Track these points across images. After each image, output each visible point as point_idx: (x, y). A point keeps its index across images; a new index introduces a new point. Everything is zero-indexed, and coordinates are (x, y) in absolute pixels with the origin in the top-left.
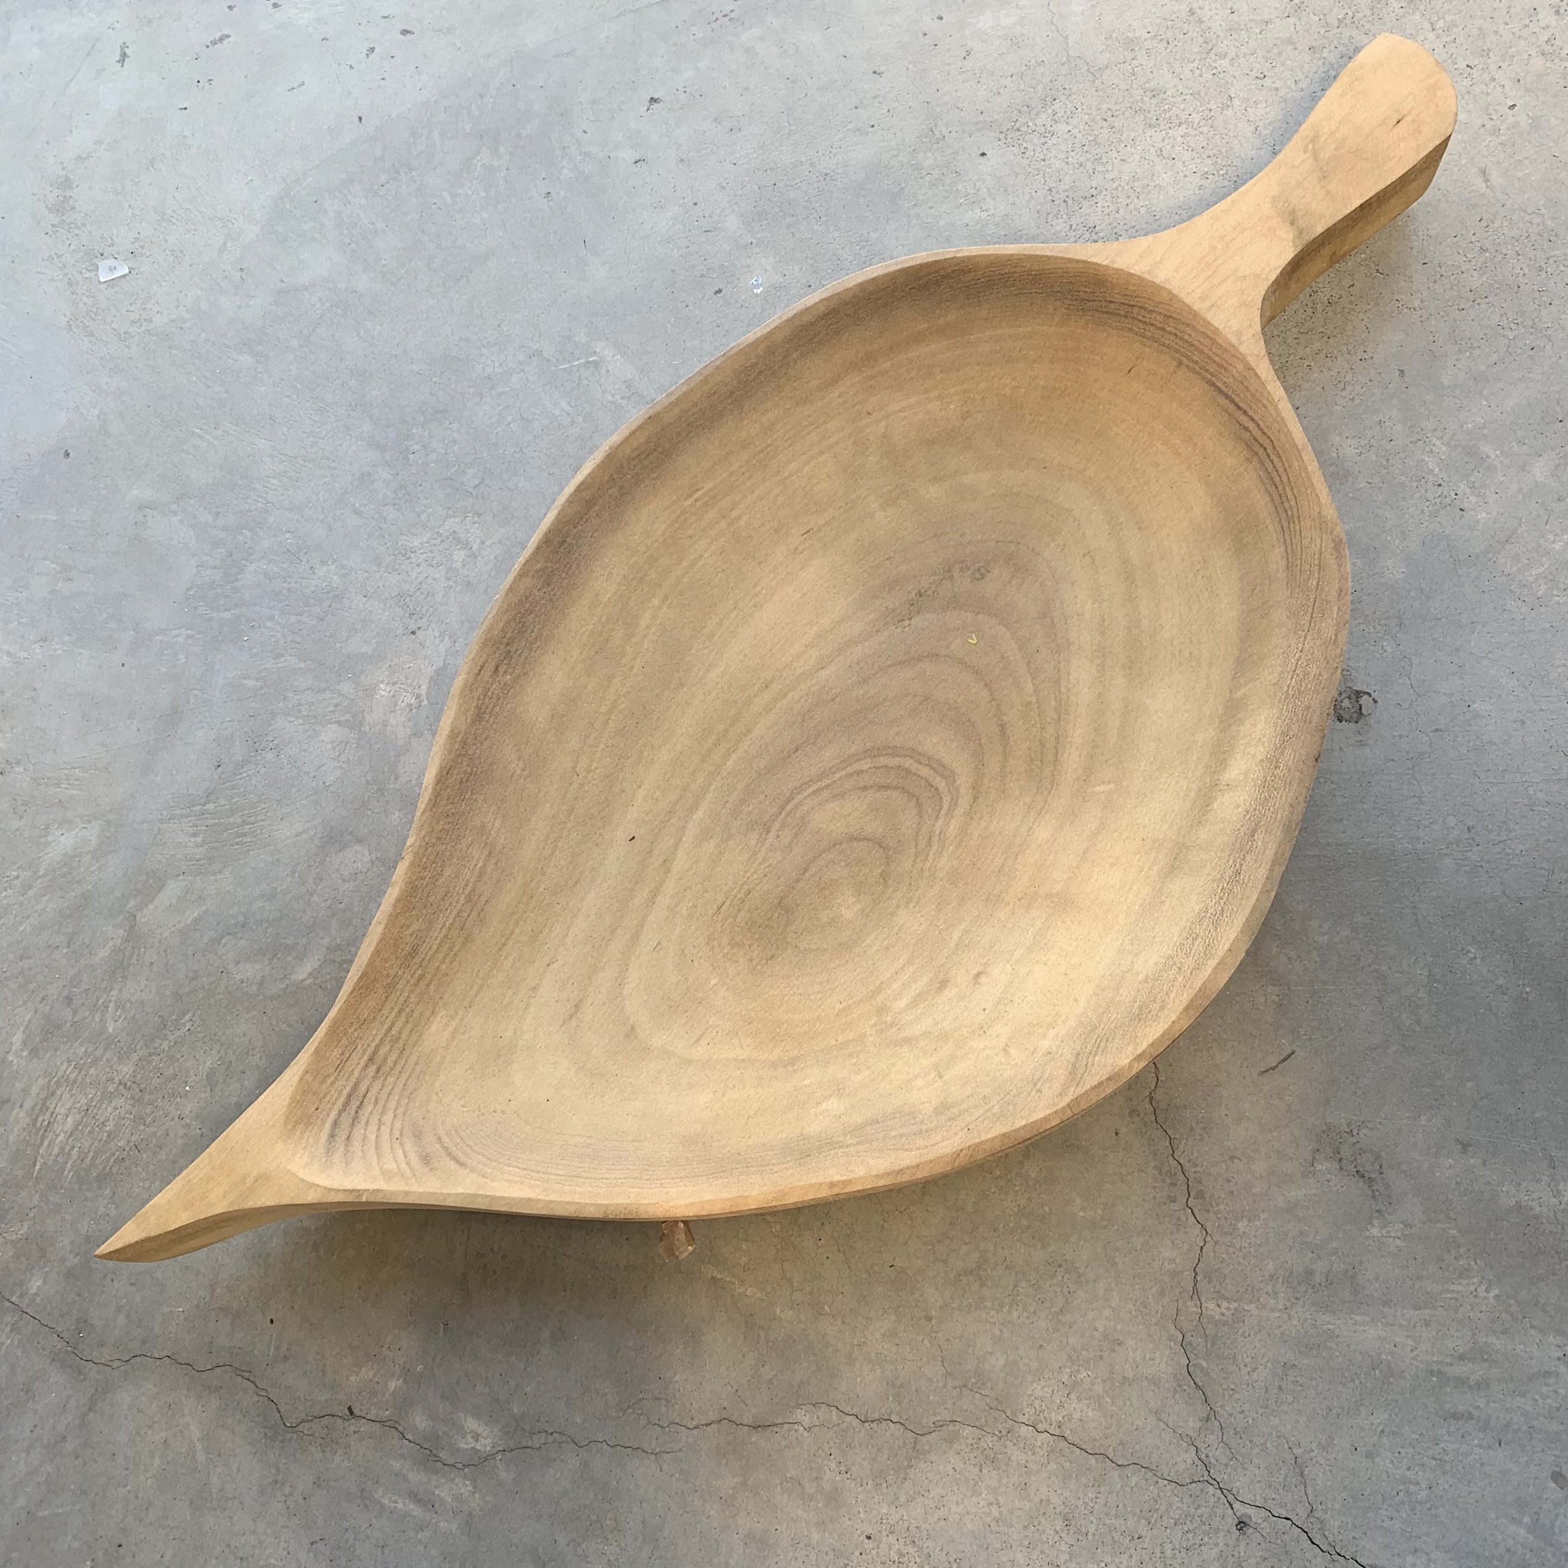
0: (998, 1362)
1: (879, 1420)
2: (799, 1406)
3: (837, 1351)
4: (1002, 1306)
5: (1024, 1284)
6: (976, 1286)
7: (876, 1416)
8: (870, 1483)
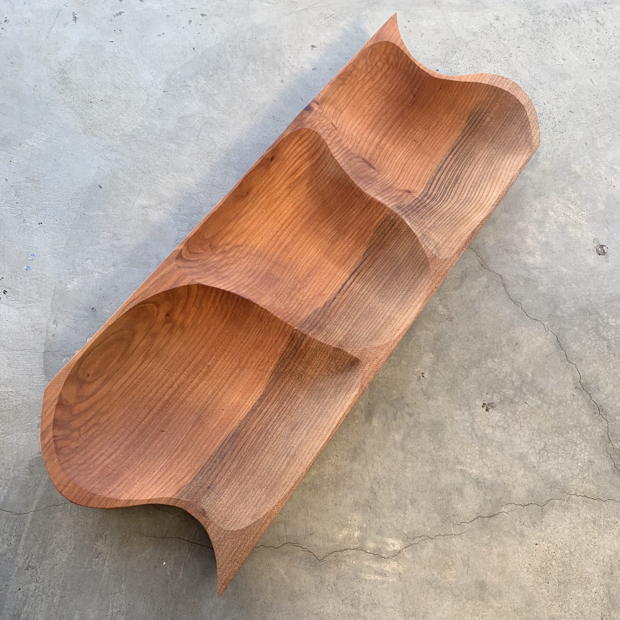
0: (559, 476)
1: (529, 504)
2: (502, 506)
3: (509, 485)
4: (555, 458)
5: (560, 449)
6: (546, 453)
7: (527, 503)
8: (532, 526)
